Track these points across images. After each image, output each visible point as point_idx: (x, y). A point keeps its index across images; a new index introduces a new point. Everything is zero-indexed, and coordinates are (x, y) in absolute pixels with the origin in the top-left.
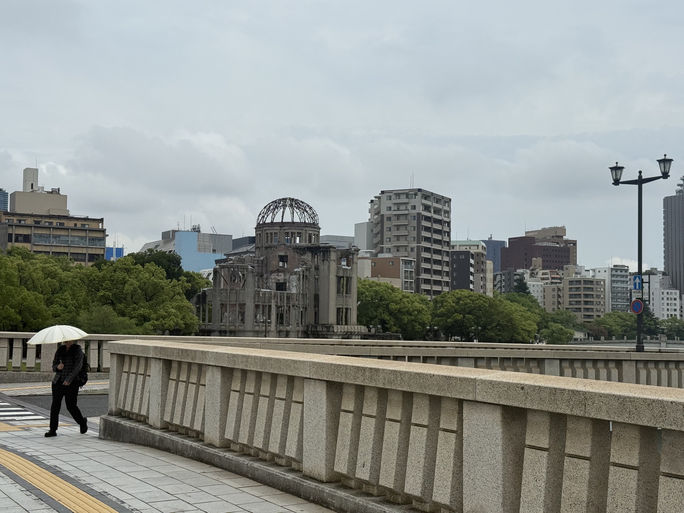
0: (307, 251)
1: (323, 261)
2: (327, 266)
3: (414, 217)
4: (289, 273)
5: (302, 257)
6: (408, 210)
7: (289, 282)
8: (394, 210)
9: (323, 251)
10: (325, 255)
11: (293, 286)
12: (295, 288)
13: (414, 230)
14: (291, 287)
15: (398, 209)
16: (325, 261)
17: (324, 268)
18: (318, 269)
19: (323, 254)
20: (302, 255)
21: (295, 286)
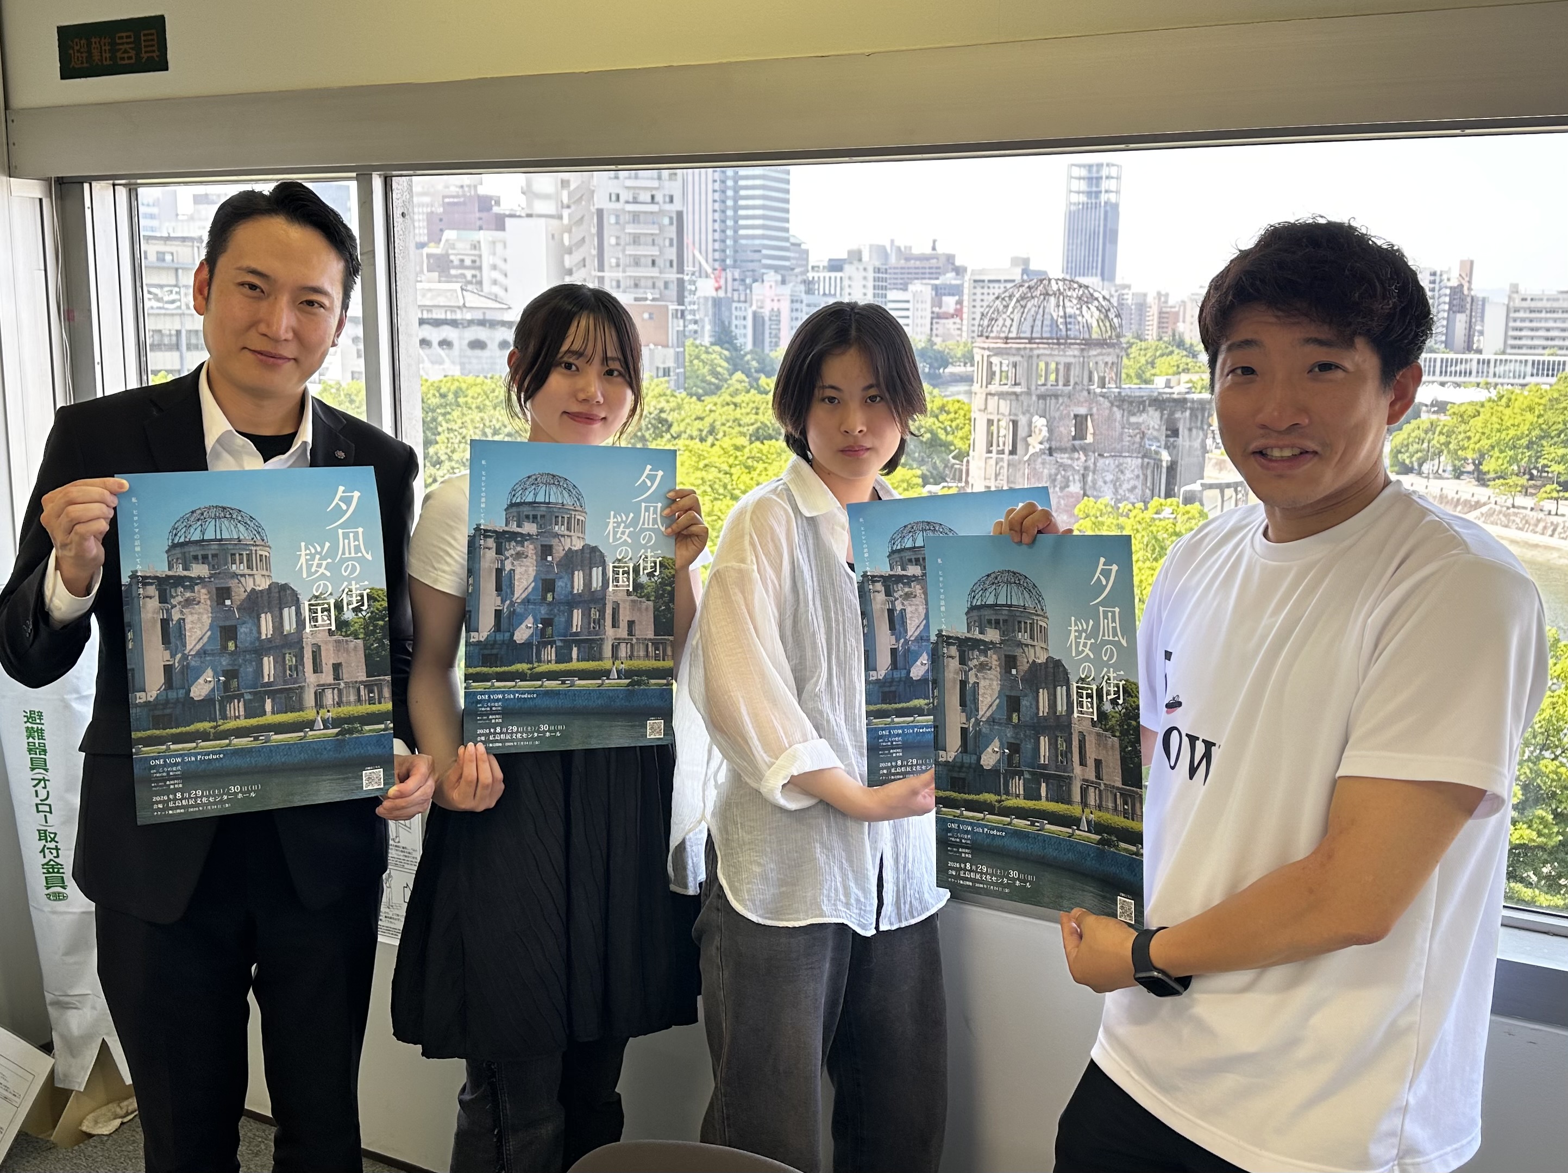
0: (1150, 406)
1: (1190, 430)
2: (1199, 440)
3: (671, 218)
4: (1094, 452)
5: (1133, 419)
6: (657, 203)
7: (1094, 473)
8: (627, 202)
9: (1192, 409)
10: (1197, 417)
11: (1105, 482)
12: (1112, 486)
13: (671, 245)
14: (1100, 483)
15: (635, 201)
16: (1194, 431)
17: (1190, 446)
18: (1174, 447)
19: (1191, 414)
20: (1134, 414)
21: (1112, 481)
